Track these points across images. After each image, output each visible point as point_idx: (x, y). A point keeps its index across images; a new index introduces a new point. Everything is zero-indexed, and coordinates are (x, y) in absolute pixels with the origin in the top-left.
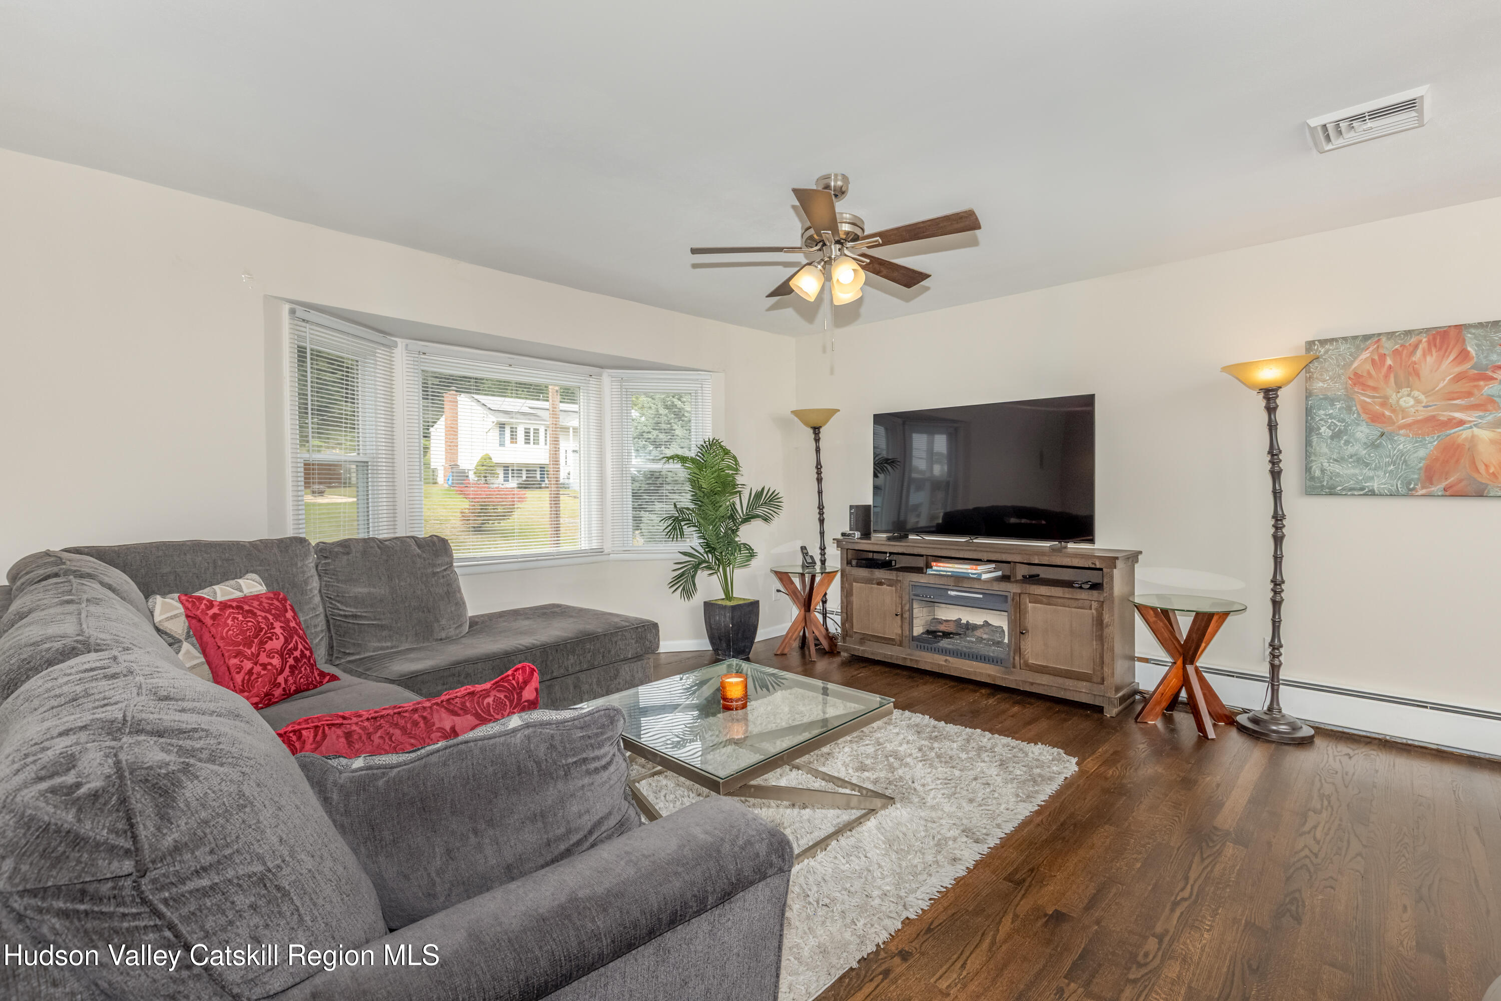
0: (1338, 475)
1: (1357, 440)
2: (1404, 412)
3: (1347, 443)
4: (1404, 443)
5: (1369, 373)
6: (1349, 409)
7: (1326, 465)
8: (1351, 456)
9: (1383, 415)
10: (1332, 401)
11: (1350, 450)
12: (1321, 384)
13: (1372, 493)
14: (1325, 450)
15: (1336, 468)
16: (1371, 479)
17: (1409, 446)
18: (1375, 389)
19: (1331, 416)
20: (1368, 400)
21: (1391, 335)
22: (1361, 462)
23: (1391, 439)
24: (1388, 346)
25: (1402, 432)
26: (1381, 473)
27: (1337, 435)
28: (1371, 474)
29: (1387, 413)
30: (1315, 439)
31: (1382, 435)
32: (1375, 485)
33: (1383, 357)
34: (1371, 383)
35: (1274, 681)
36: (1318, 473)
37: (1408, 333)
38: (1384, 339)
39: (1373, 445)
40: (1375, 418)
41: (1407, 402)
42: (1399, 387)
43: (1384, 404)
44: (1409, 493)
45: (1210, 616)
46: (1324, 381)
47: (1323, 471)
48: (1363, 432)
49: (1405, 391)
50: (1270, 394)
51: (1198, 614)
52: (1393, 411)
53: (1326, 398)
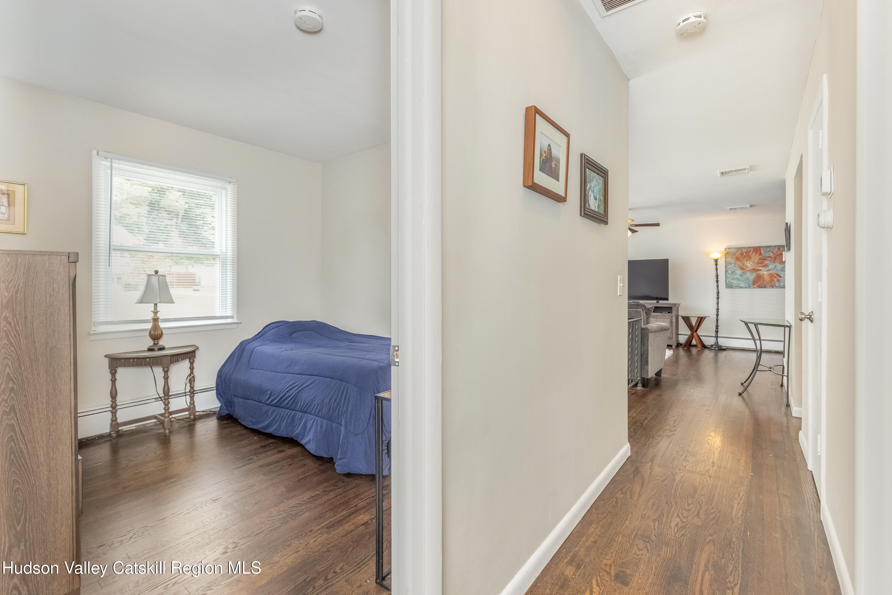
0: (733, 283)
1: (737, 274)
2: (748, 267)
3: (735, 274)
4: (748, 275)
5: (740, 257)
6: (735, 266)
7: (730, 280)
8: (736, 278)
9: (743, 268)
10: (731, 264)
11: (736, 276)
12: (728, 259)
13: (741, 287)
14: (729, 276)
15: (732, 281)
16: (741, 284)
17: (749, 276)
18: (741, 261)
19: (731, 268)
20: (740, 264)
21: (745, 248)
22: (738, 280)
23: (745, 274)
24: (744, 251)
25: (748, 272)
26: (743, 282)
27: (732, 273)
28: (741, 282)
29: (744, 267)
30: (727, 273)
31: (743, 272)
32: (742, 285)
33: (743, 253)
34: (740, 260)
35: (717, 337)
36: (728, 283)
37: (749, 248)
38: (743, 249)
39: (741, 275)
40: (742, 269)
41: (749, 265)
42: (747, 261)
43: (743, 265)
44: (749, 287)
45: (702, 318)
46: (729, 259)
47: (729, 282)
48: (739, 272)
49: (748, 262)
50: (716, 261)
51: (698, 317)
52: (746, 267)
53: (730, 263)
